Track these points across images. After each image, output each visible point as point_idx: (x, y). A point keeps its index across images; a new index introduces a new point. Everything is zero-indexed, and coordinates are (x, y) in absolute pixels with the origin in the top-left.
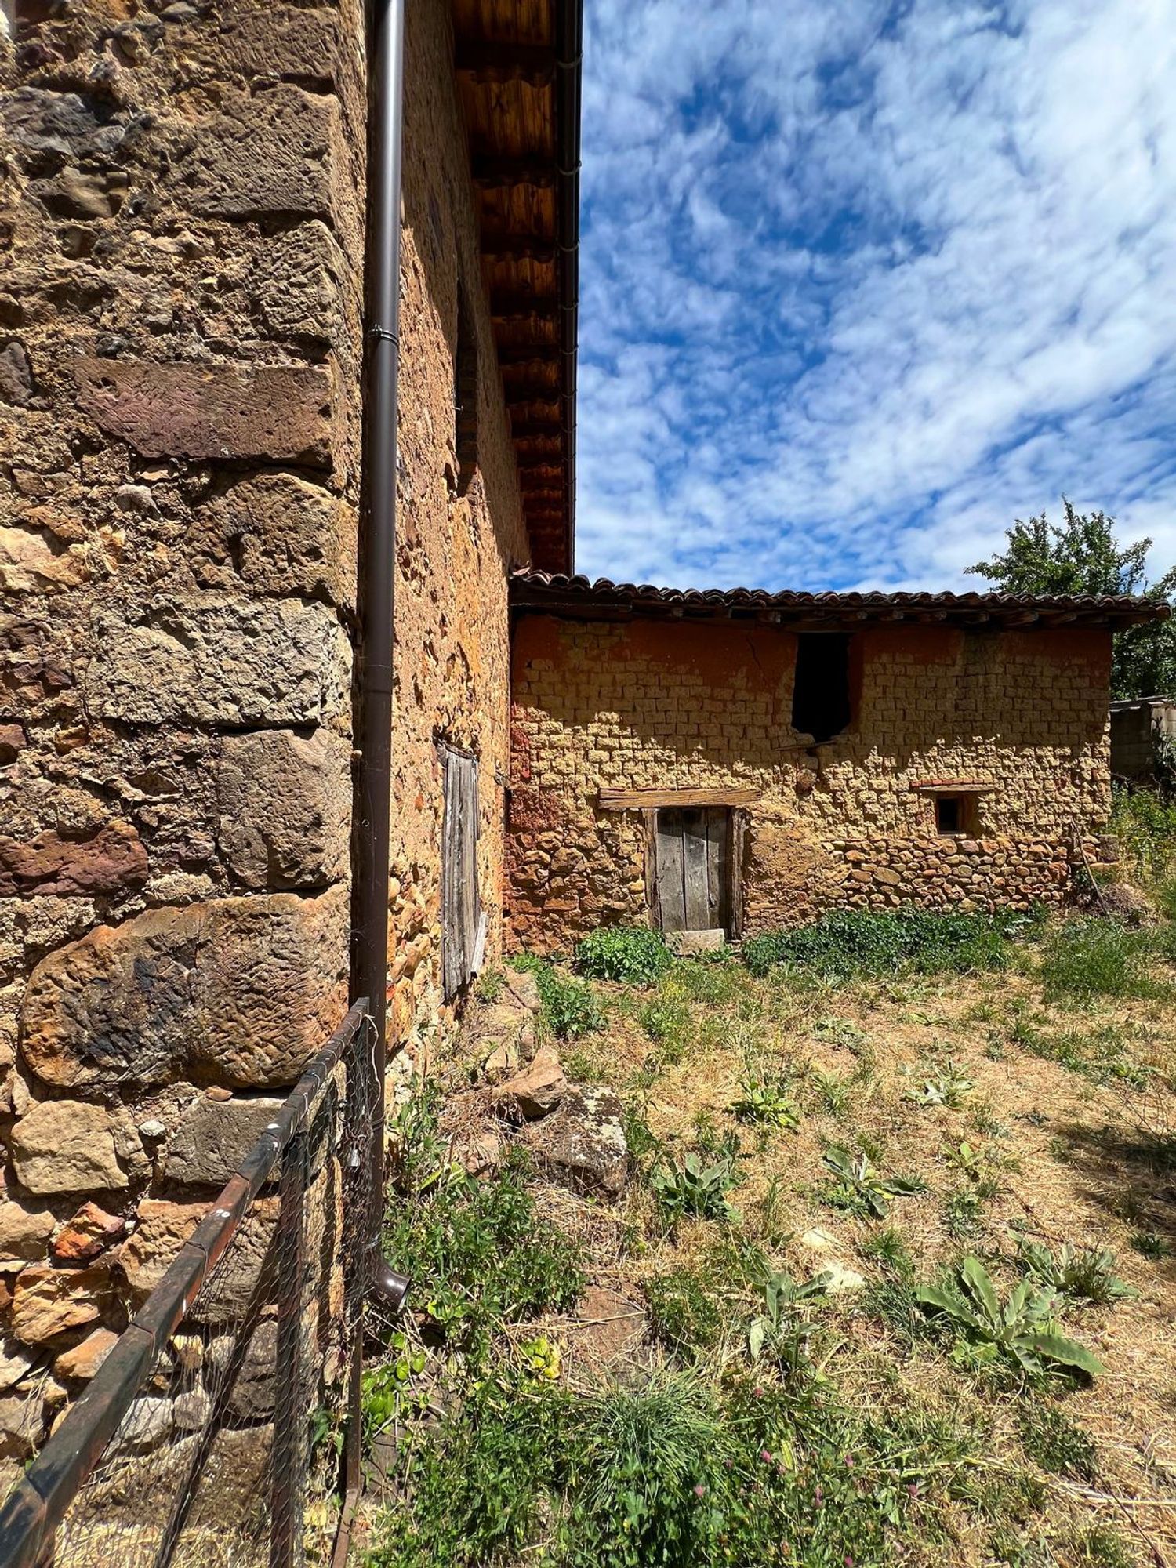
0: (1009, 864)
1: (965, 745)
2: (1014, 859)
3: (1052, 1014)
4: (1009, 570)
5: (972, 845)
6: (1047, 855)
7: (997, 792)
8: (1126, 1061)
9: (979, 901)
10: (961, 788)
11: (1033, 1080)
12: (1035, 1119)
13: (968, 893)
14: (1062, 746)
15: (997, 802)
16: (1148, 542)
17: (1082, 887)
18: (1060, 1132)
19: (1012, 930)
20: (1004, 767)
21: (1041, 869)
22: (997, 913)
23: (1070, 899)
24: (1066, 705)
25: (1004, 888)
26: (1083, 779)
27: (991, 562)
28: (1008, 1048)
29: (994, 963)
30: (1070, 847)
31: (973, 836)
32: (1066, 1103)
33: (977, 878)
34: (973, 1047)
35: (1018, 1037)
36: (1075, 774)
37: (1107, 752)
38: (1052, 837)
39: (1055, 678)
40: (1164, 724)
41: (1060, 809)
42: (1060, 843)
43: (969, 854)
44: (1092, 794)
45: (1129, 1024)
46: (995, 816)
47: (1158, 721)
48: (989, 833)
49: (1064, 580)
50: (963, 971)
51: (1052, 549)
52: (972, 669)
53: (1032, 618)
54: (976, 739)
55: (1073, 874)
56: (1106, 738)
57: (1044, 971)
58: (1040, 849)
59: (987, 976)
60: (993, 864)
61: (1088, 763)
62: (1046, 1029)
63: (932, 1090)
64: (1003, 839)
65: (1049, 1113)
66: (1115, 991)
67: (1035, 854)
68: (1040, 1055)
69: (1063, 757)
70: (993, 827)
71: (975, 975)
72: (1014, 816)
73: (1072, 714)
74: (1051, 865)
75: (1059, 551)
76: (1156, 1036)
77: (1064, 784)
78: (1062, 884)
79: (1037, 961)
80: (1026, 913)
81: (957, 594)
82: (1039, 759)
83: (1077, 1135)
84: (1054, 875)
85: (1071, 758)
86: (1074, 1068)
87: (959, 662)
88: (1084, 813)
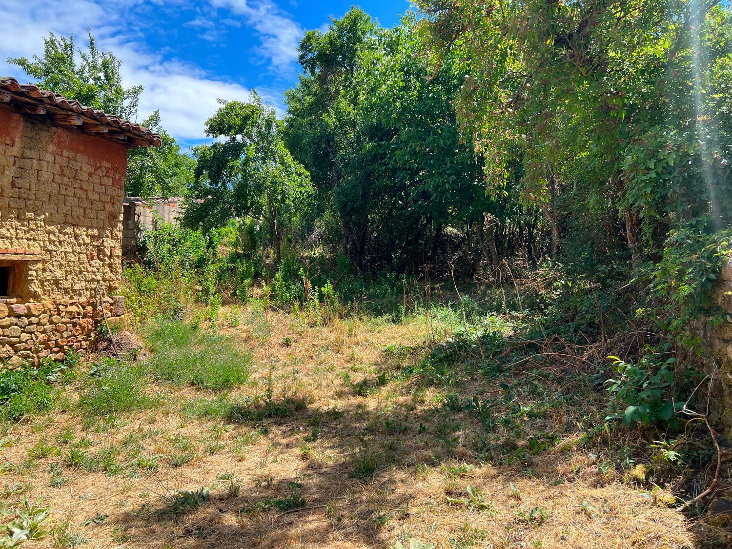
0: (51, 323)
1: (18, 218)
2: (55, 318)
3: (91, 437)
4: (47, 73)
5: (21, 308)
6: (79, 314)
7: (44, 262)
8: (145, 456)
9: (26, 357)
10: (14, 258)
11: (90, 491)
12: (98, 520)
13: (16, 351)
14: (92, 227)
15: (44, 270)
16: (141, 88)
17: (102, 336)
18: (117, 522)
19: (53, 378)
20: (51, 242)
21: (75, 325)
22: (40, 365)
23: (94, 347)
24: (96, 197)
25: (46, 344)
26: (105, 255)
27: (31, 61)
28: (67, 474)
29: (42, 407)
30: (94, 306)
31: (23, 299)
32: (115, 499)
33: (25, 337)
34: (39, 483)
35: (73, 463)
36: (100, 250)
37: (120, 235)
38: (83, 299)
39: (90, 174)
40: (142, 218)
41: (89, 276)
42: (89, 304)
43: (19, 316)
44: (110, 266)
45: (141, 430)
46: (42, 283)
47: (139, 216)
48: (36, 297)
49: (88, 98)
50: (16, 420)
51: (77, 68)
52: (28, 153)
53: (78, 122)
54: (30, 215)
55: (96, 327)
56: (120, 225)
57: (81, 405)
58: (74, 309)
59: (38, 420)
60: (39, 324)
61: (109, 243)
62: (92, 449)
63: (16, 531)
64: (48, 302)
65: (108, 512)
66: (128, 408)
67: (71, 313)
68: (91, 470)
69: (93, 237)
70: (40, 291)
71: (27, 421)
72: (57, 282)
73: (100, 205)
74: (82, 321)
75: (82, 71)
76: (156, 433)
77: (92, 258)
78: (88, 336)
79: (75, 397)
80: (62, 361)
81: (21, 84)
82: (76, 236)
83: (126, 519)
84: (83, 329)
85: (99, 237)
86: (115, 472)
87: (18, 144)
88: (104, 280)
